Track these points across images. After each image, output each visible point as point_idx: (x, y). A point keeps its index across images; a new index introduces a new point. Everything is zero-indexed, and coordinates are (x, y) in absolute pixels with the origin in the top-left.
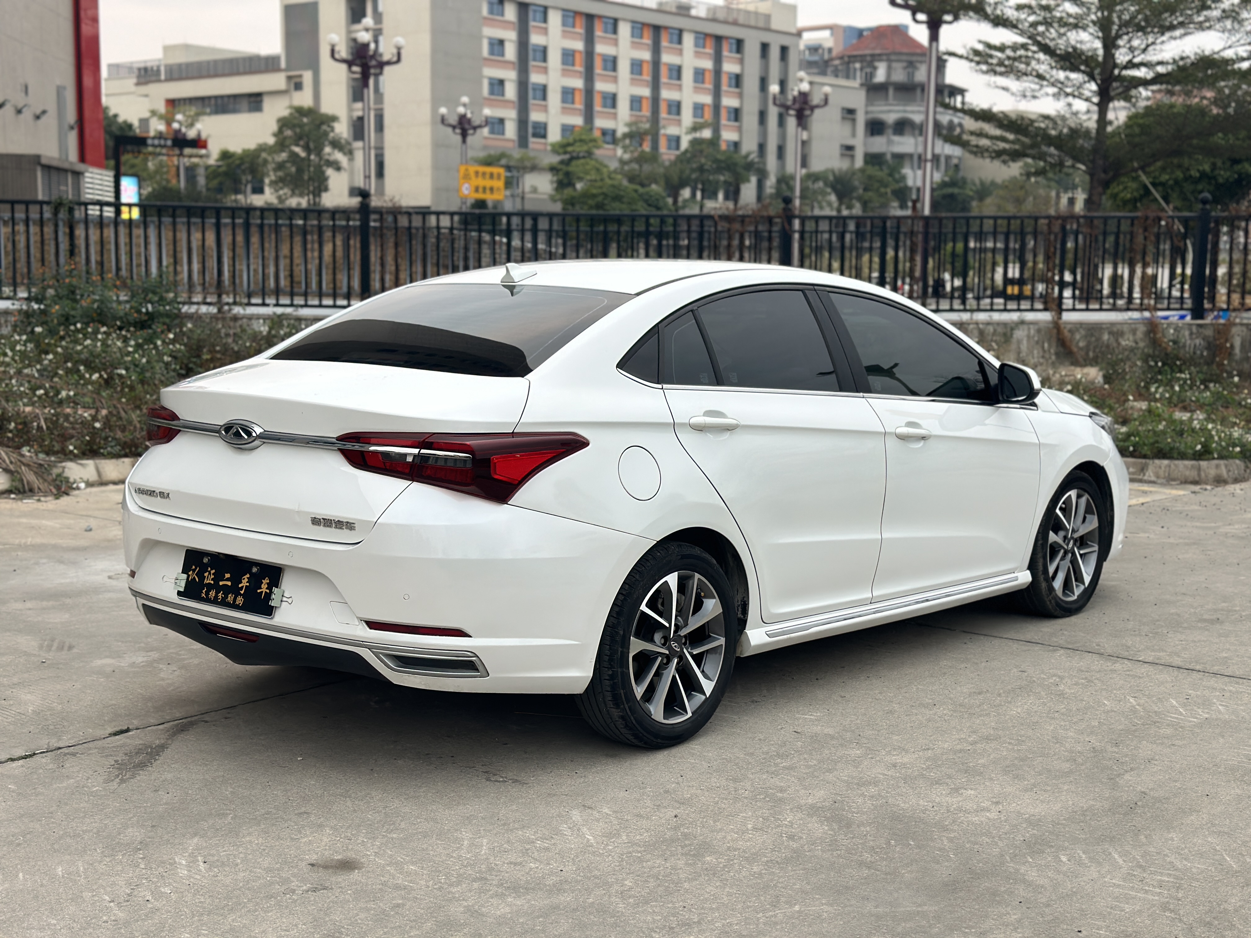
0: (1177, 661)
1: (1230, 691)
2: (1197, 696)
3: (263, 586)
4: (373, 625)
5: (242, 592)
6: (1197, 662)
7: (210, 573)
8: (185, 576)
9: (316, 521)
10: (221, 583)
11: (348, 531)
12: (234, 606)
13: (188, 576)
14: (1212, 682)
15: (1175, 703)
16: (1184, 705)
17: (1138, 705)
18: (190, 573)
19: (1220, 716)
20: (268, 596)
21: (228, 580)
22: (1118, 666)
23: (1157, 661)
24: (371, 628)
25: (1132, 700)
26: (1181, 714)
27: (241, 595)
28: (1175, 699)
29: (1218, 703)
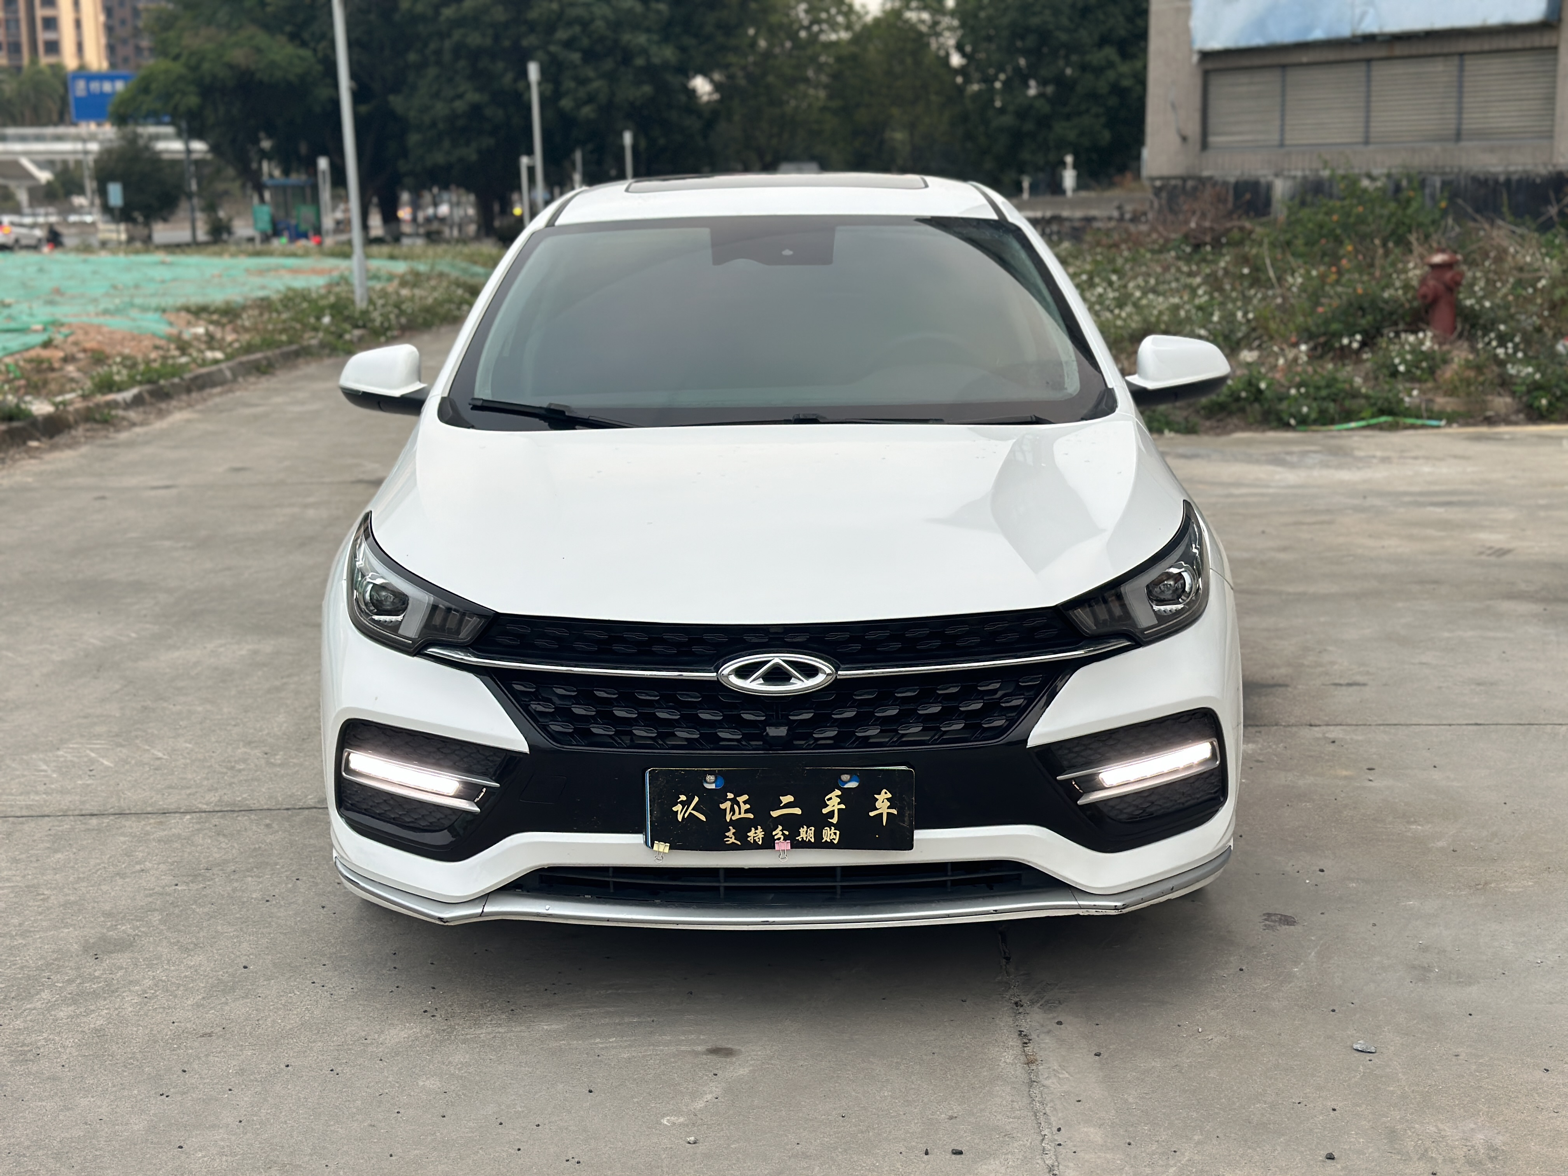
0: (132, 825)
1: (37, 793)
2: (80, 777)
6: (99, 831)
14: (66, 802)
15: (106, 763)
16: (92, 761)
17: (148, 750)
19: (41, 756)
22: (213, 798)
23: (161, 818)
25: (160, 755)
26: (92, 750)
28: (107, 768)
29: (49, 772)
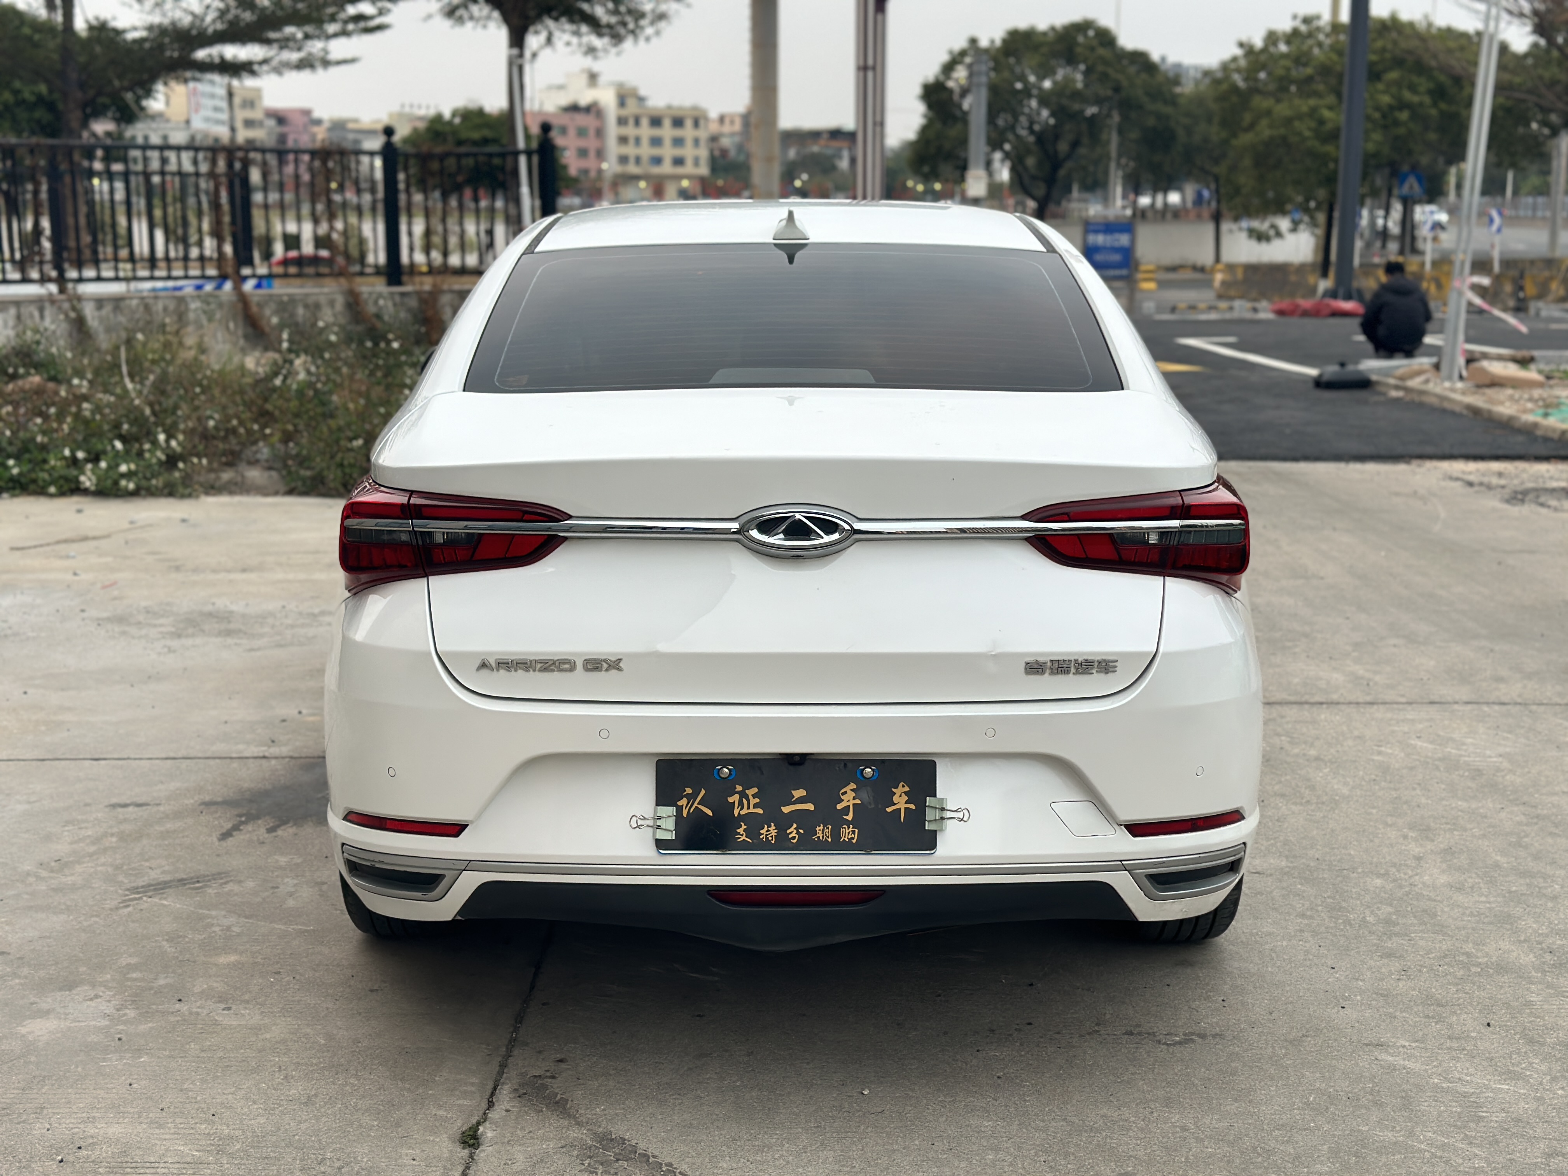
3: (896, 799)
4: (1138, 829)
5: (850, 817)
7: (743, 795)
8: (670, 810)
9: (1035, 668)
10: (786, 810)
11: (1102, 676)
12: (837, 846)
13: (680, 809)
18: (683, 802)
20: (918, 816)
21: (801, 800)
24: (1135, 836)
27: (848, 823)
